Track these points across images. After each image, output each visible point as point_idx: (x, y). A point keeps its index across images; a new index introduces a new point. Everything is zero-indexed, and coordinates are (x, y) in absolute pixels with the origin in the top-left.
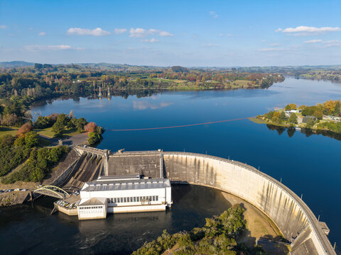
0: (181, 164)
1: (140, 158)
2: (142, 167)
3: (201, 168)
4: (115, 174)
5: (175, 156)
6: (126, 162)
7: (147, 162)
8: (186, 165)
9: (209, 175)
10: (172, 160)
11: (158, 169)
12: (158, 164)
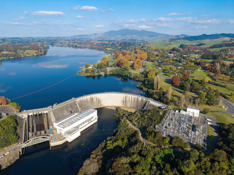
0: (85, 101)
1: (67, 105)
2: (70, 109)
3: (94, 100)
4: (59, 118)
5: (82, 98)
6: (62, 110)
7: (71, 106)
8: (87, 102)
9: (98, 102)
10: (81, 101)
11: (77, 107)
12: (76, 105)
